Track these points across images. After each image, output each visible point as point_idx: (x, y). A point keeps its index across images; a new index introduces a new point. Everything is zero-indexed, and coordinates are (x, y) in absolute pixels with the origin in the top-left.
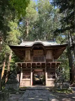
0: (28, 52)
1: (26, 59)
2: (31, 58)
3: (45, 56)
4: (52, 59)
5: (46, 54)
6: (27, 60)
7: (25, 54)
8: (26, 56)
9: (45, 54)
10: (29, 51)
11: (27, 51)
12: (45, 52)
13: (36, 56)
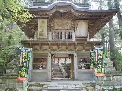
0: (43, 22)
2: (48, 34)
3: (75, 31)
5: (77, 28)
6: (41, 37)
8: (39, 30)
9: (75, 28)
10: (46, 21)
11: (41, 20)
12: (75, 23)
13: (57, 29)
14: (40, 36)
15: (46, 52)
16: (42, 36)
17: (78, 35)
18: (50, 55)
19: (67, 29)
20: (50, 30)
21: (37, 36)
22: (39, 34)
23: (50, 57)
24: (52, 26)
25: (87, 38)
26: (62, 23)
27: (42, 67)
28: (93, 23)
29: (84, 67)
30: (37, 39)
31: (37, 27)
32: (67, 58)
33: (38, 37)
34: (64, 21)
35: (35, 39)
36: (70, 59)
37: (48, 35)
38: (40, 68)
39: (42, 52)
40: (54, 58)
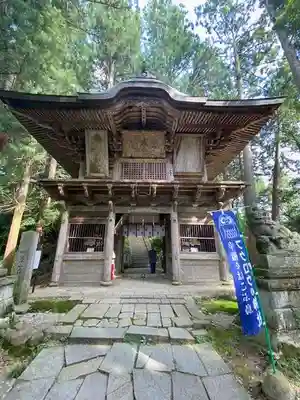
0: (98, 138)
1: (88, 171)
2: (110, 168)
3: (172, 162)
4: (203, 170)
5: (178, 149)
6: (93, 175)
7: (84, 146)
8: (89, 157)
10: (103, 134)
11: (93, 133)
12: (173, 143)
15: (103, 209)
16: (97, 172)
17: (179, 168)
18: (112, 216)
19: (156, 158)
21: (84, 173)
22: (88, 168)
23: (112, 220)
25: (201, 177)
26: (144, 142)
27: (93, 246)
28: (215, 141)
30: (85, 177)
31: (84, 152)
33: (88, 175)
35: (80, 178)
37: (111, 171)
38: (89, 250)
39: (94, 209)
40: (127, 223)
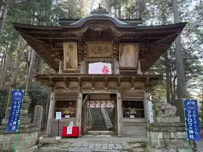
0: (71, 47)
1: (65, 67)
2: (78, 65)
3: (118, 60)
4: (138, 66)
5: (121, 55)
6: (68, 69)
7: (62, 51)
8: (66, 58)
9: (118, 55)
10: (75, 45)
11: (68, 44)
12: (118, 48)
13: (92, 58)
14: (67, 67)
15: (75, 91)
16: (71, 68)
17: (123, 64)
18: (81, 95)
19: (108, 58)
20: (82, 59)
21: (62, 68)
22: (65, 65)
23: (80, 98)
24: (85, 52)
25: (137, 69)
26: (100, 49)
27: (68, 114)
28: (146, 47)
29: (133, 114)
30: (63, 72)
31: (63, 54)
32: (107, 100)
33: (65, 69)
34: (102, 45)
35: (60, 72)
36: (113, 101)
37: (79, 67)
38: (66, 116)
39: (69, 91)
40: (89, 99)
